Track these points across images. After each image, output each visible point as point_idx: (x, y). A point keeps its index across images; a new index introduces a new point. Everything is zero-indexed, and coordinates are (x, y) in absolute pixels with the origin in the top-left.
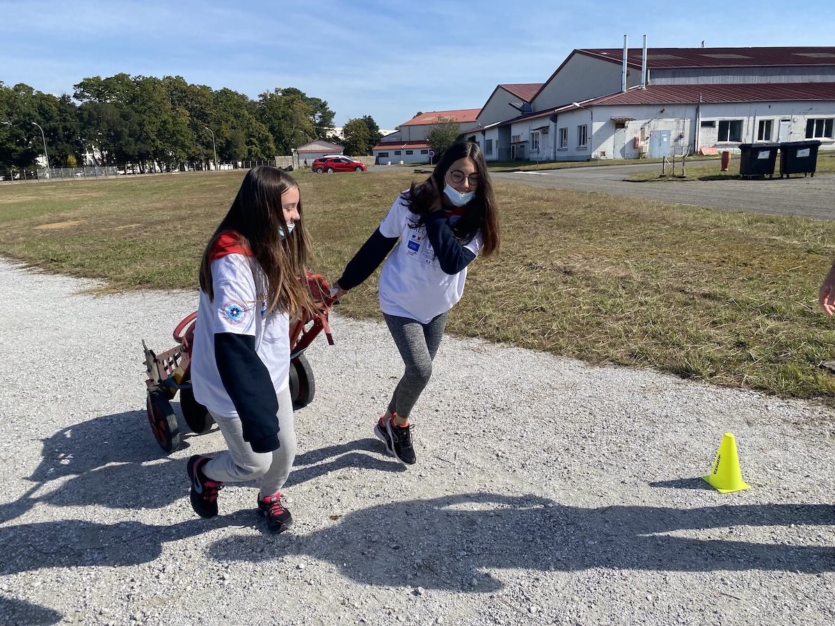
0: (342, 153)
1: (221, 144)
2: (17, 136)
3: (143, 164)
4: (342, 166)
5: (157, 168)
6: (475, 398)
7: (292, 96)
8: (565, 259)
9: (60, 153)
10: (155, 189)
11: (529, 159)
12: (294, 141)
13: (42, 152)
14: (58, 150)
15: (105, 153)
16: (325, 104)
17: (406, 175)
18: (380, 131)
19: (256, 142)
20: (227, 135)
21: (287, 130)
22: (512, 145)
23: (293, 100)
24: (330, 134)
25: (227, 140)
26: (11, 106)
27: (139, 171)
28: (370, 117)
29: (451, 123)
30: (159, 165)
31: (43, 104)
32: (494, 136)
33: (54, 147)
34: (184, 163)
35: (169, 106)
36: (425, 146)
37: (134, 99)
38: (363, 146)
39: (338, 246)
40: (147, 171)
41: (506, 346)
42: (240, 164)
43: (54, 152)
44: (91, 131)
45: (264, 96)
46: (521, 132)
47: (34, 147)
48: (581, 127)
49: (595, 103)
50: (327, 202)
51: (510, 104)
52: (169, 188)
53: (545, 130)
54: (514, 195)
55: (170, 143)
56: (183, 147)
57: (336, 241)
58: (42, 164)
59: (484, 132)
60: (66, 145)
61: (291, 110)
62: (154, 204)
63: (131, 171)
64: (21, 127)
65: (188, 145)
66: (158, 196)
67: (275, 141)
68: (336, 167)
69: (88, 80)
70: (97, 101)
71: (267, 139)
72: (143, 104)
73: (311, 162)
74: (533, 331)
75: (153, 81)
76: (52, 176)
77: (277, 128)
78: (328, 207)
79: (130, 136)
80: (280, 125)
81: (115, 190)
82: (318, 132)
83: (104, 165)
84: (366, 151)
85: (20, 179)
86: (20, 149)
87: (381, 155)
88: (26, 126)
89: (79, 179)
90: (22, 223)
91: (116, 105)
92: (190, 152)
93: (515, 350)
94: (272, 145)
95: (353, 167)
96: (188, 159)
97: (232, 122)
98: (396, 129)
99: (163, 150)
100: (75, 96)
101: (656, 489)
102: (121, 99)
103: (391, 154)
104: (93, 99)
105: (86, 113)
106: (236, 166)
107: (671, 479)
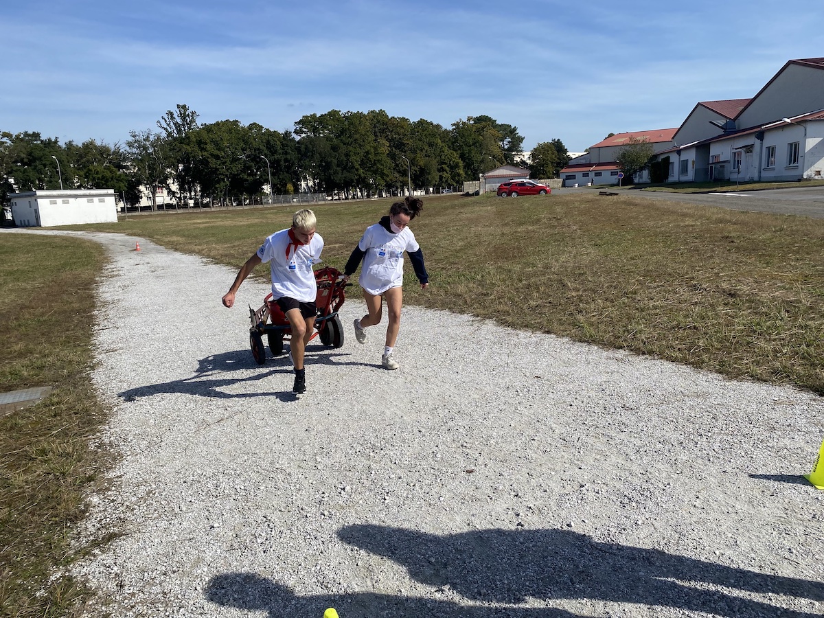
0: (528, 177)
1: (416, 171)
2: (249, 168)
3: (348, 191)
4: (527, 190)
5: (359, 194)
6: (608, 398)
7: (484, 123)
8: (734, 282)
9: (281, 182)
10: (357, 213)
11: (729, 180)
12: (482, 167)
13: (267, 181)
14: (280, 179)
15: (317, 181)
16: (515, 129)
17: (590, 197)
18: (568, 154)
19: (447, 169)
20: (422, 163)
21: (476, 157)
22: (710, 166)
23: (483, 128)
24: (517, 159)
25: (421, 168)
26: (245, 142)
27: (344, 197)
28: (558, 140)
29: (644, 143)
30: (361, 191)
31: (270, 139)
32: (691, 156)
33: (276, 177)
34: (382, 190)
35: (372, 137)
36: (614, 167)
37: (343, 132)
38: (550, 169)
39: (508, 266)
40: (350, 197)
41: (649, 358)
42: (431, 189)
43: (276, 181)
44: (307, 162)
45: (457, 125)
46: (722, 151)
47: (261, 177)
48: (791, 144)
49: (810, 118)
50: (506, 225)
51: (711, 122)
52: (368, 212)
53: (749, 149)
54: (701, 217)
55: (371, 171)
56: (382, 175)
57: (508, 261)
58: (267, 192)
59: (679, 152)
60: (286, 174)
61: (481, 137)
62: (355, 227)
63: (337, 197)
64: (253, 160)
65: (386, 173)
66: (359, 219)
67: (465, 167)
68: (520, 190)
69: (307, 117)
70: (312, 135)
71: (457, 166)
72: (350, 137)
73: (496, 186)
74: (680, 346)
75: (359, 116)
76: (274, 202)
77: (467, 155)
78: (506, 230)
79: (338, 166)
80: (470, 152)
81: (324, 214)
82: (506, 157)
83: (315, 192)
84: (553, 174)
85: (249, 204)
86: (250, 178)
87: (568, 177)
88: (255, 159)
89: (295, 204)
90: (250, 241)
91: (328, 139)
92: (388, 179)
93: (658, 362)
94: (461, 172)
95: (536, 191)
96: (386, 186)
97: (426, 151)
98: (586, 151)
99: (365, 178)
100: (296, 132)
101: (754, 479)
102: (333, 133)
103: (579, 176)
104: (309, 134)
105: (303, 146)
106: (427, 192)
107: (772, 474)
